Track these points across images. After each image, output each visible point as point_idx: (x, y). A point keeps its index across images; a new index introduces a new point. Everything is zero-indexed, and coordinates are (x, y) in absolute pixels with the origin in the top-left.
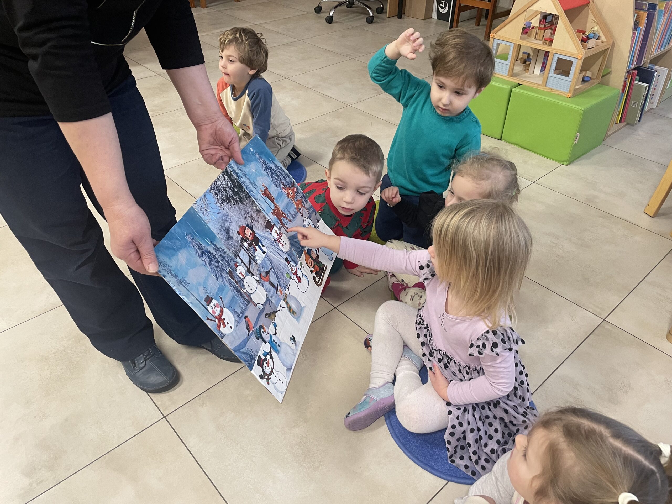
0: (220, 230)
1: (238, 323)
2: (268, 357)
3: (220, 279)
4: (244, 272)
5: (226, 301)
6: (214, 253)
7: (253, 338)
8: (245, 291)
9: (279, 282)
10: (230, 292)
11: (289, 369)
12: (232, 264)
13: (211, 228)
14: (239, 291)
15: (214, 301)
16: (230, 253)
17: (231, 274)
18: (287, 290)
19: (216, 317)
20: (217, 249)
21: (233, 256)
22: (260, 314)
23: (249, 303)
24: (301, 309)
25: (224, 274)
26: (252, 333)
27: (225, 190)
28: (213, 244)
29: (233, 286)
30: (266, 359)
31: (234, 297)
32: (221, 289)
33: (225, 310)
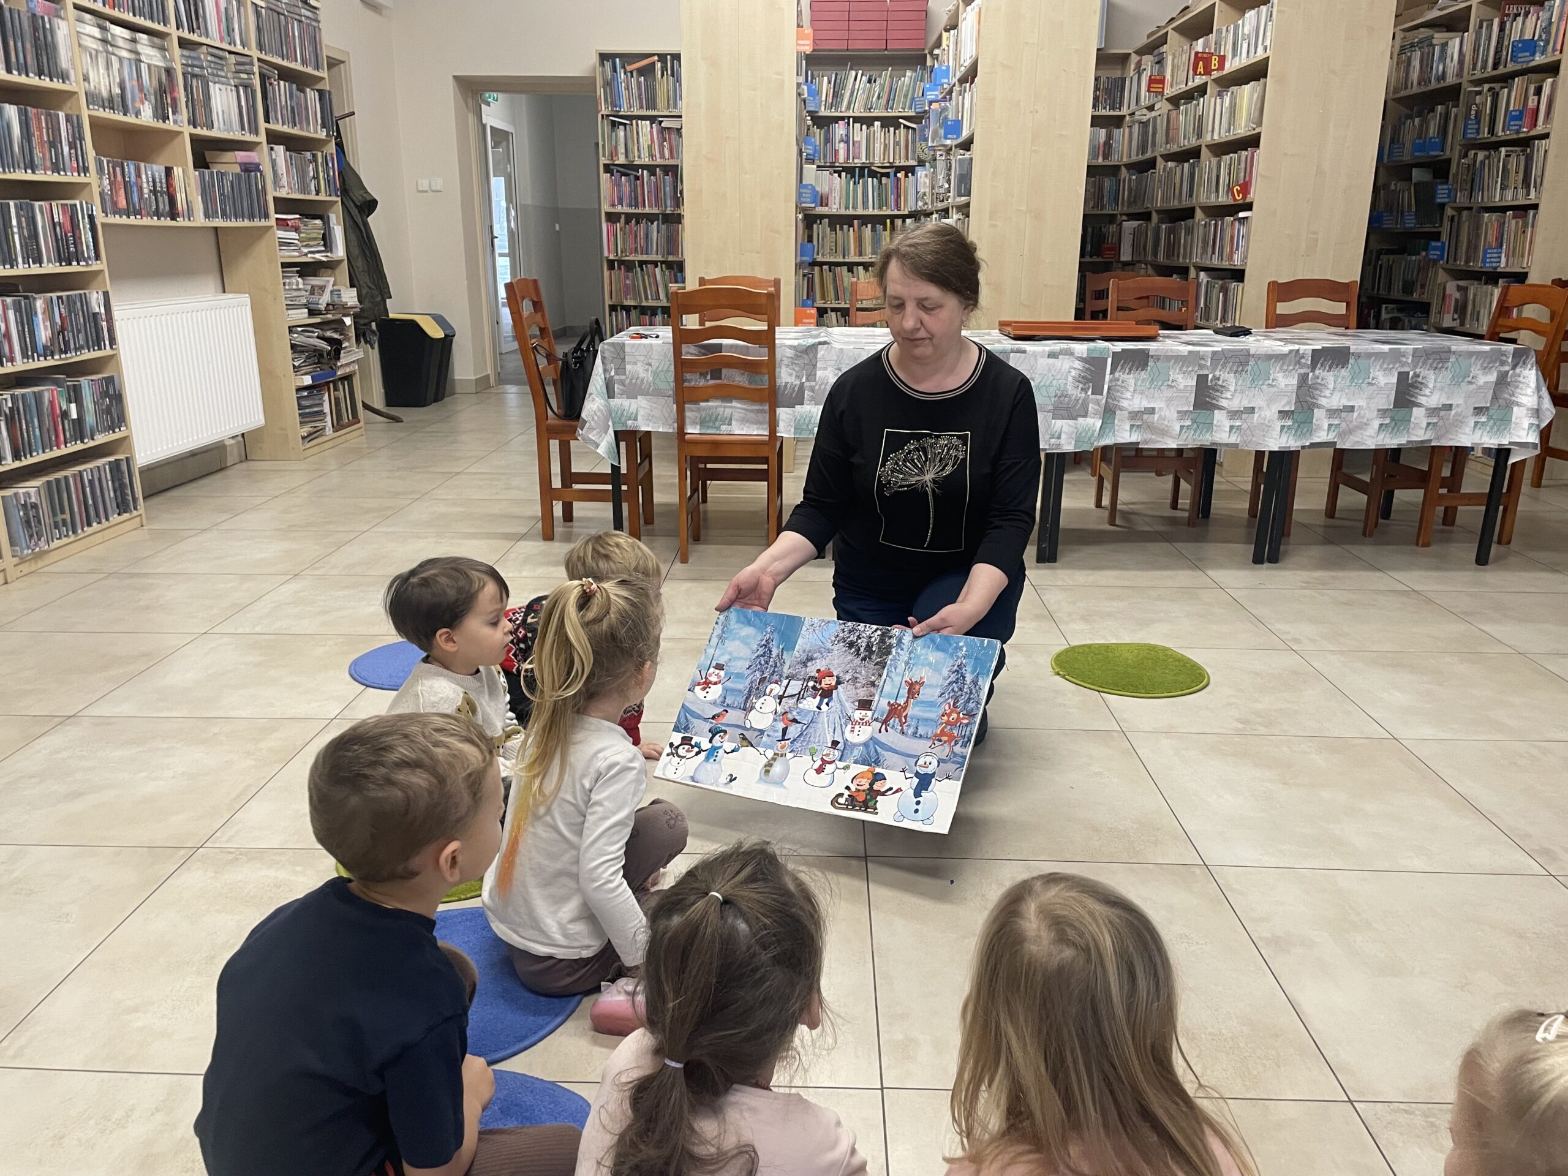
0: (804, 651)
1: (714, 703)
2: (696, 749)
3: (749, 671)
4: (775, 693)
5: (729, 684)
6: (774, 656)
7: (708, 726)
8: (754, 701)
9: (794, 740)
10: (743, 685)
11: (693, 779)
12: (775, 678)
13: (799, 642)
14: (750, 695)
15: (722, 673)
16: (786, 671)
17: (762, 680)
18: (792, 755)
19: (706, 678)
20: (780, 656)
21: (785, 675)
22: (738, 726)
23: (744, 709)
24: (779, 782)
25: (758, 674)
26: (711, 723)
27: (859, 638)
28: (782, 652)
29: (752, 687)
30: (693, 747)
31: (740, 691)
32: (739, 676)
33: (720, 686)
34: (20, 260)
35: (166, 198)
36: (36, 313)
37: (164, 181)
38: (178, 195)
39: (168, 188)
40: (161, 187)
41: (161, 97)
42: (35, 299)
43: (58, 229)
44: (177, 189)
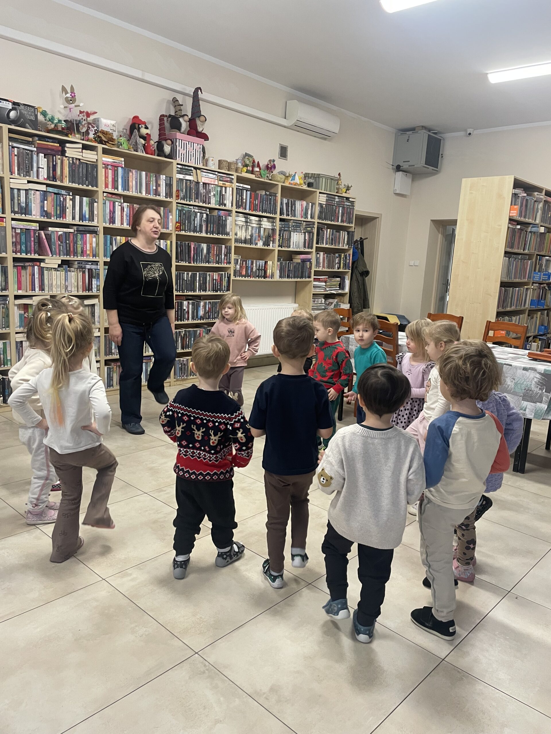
34: (197, 290)
35: (263, 271)
36: (200, 306)
37: (263, 266)
38: (268, 271)
39: (264, 268)
40: (262, 268)
41: (268, 239)
42: (200, 302)
43: (215, 281)
44: (268, 268)
